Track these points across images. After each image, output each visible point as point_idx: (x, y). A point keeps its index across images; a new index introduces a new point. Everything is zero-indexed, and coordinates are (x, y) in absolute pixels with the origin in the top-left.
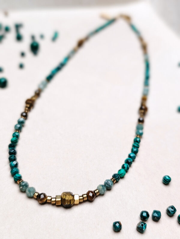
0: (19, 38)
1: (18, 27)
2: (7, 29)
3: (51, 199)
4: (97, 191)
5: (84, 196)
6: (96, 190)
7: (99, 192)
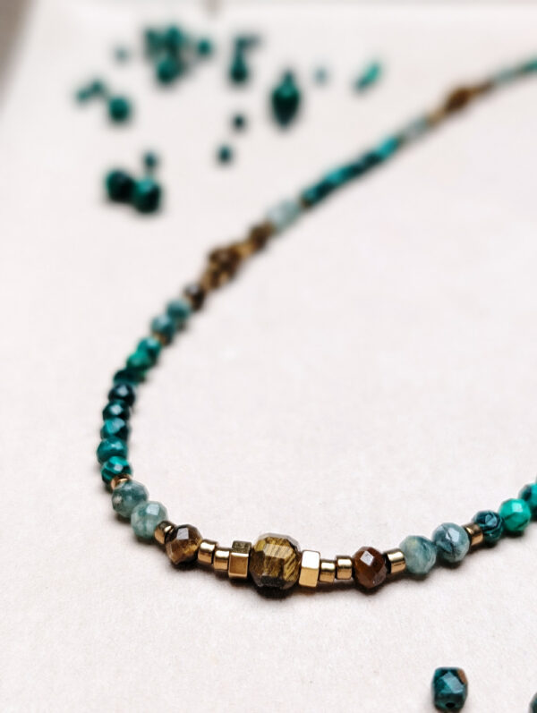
0: (239, 74)
1: (244, 45)
2: (205, 49)
3: (214, 552)
4: (399, 555)
5: (341, 562)
6: (392, 552)
7: (403, 560)
